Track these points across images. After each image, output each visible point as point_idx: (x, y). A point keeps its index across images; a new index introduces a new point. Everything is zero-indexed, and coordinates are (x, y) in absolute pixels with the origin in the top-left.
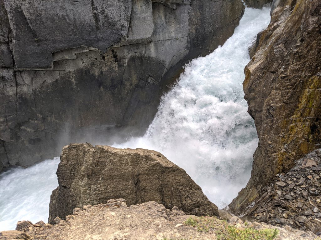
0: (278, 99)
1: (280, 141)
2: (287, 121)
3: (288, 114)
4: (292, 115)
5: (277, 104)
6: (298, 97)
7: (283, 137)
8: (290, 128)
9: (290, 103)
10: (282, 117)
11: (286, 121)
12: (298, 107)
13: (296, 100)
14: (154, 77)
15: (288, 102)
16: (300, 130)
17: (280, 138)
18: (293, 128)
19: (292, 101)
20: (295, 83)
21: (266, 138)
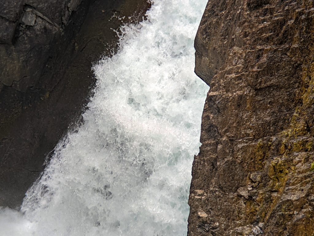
0: (233, 75)
1: (239, 212)
2: (265, 148)
3: (269, 123)
4: (282, 129)
5: (227, 91)
6: (297, 67)
7: (250, 199)
8: (272, 169)
9: (269, 87)
10: (248, 135)
11: (262, 147)
12: (300, 102)
13: (288, 79)
14: (42, 8)
15: (263, 85)
16: (300, 176)
17: (242, 202)
18: (281, 172)
19: (274, 81)
20: (282, 23)
21: (198, 200)
